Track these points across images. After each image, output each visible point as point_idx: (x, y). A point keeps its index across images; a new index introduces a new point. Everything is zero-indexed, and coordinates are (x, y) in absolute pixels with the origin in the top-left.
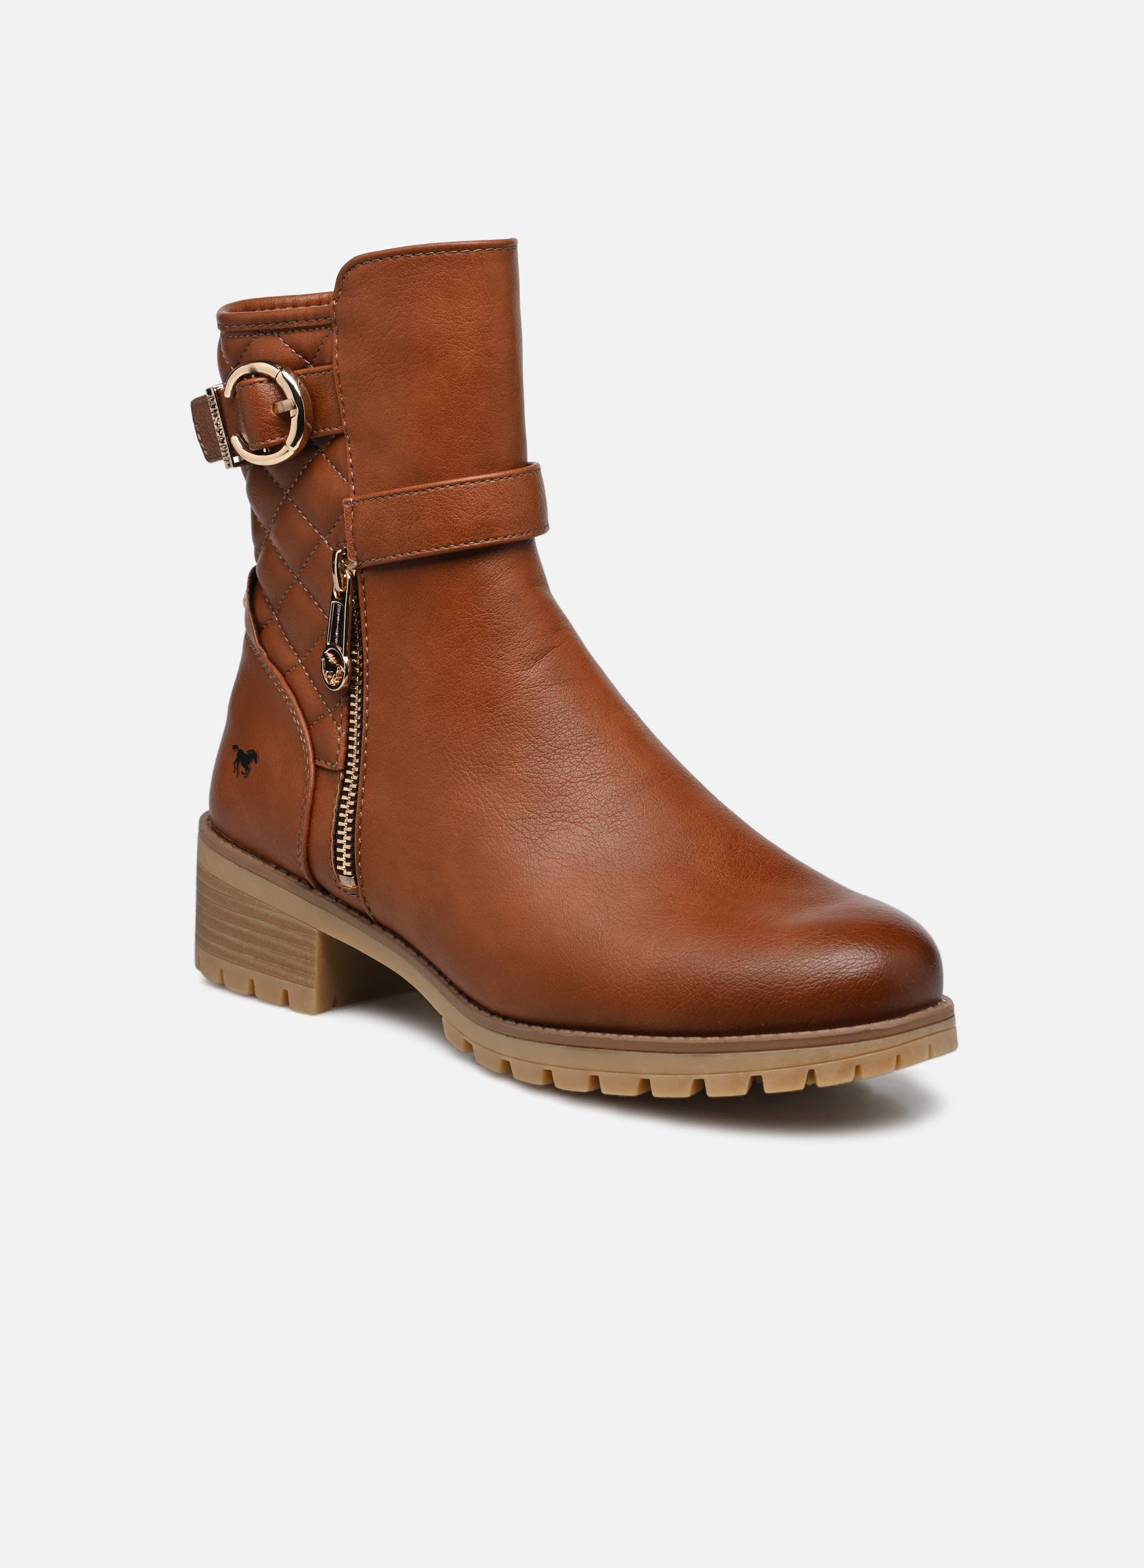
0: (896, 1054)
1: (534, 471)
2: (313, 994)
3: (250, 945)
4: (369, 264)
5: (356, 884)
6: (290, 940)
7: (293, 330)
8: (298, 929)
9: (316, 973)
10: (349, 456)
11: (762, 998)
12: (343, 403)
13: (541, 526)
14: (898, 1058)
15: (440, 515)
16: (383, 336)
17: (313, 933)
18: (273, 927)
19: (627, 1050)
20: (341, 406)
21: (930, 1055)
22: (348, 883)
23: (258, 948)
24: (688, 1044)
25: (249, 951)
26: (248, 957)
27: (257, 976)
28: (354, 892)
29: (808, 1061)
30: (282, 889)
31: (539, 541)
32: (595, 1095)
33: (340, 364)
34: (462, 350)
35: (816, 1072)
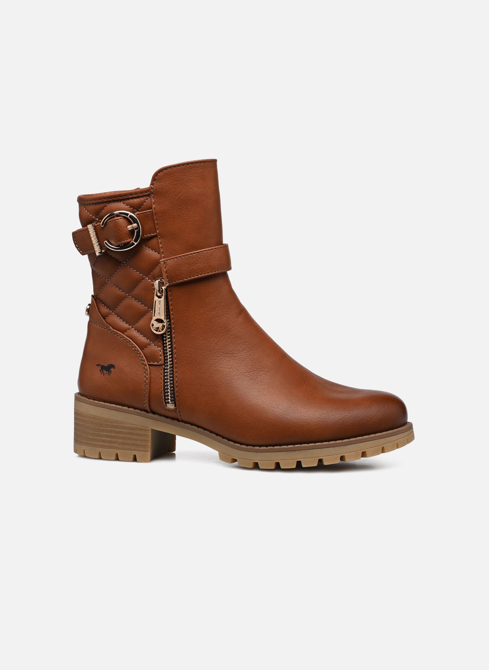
0: (396, 443)
1: (226, 246)
2: (149, 454)
3: (115, 440)
4: (169, 170)
5: (175, 406)
6: (137, 435)
7: (128, 199)
8: (141, 430)
9: (150, 445)
10: (160, 244)
11: (363, 423)
12: (157, 224)
13: (229, 268)
14: (397, 444)
15: (205, 261)
16: (176, 196)
17: (149, 430)
18: (128, 431)
19: (313, 449)
20: (156, 225)
21: (408, 441)
22: (171, 406)
23: (120, 441)
24: (337, 443)
25: (116, 442)
26: (114, 445)
27: (119, 452)
28: (174, 410)
29: (382, 444)
30: (133, 415)
31: (229, 272)
32: (299, 467)
33: (156, 208)
34: (208, 200)
35: (385, 448)
